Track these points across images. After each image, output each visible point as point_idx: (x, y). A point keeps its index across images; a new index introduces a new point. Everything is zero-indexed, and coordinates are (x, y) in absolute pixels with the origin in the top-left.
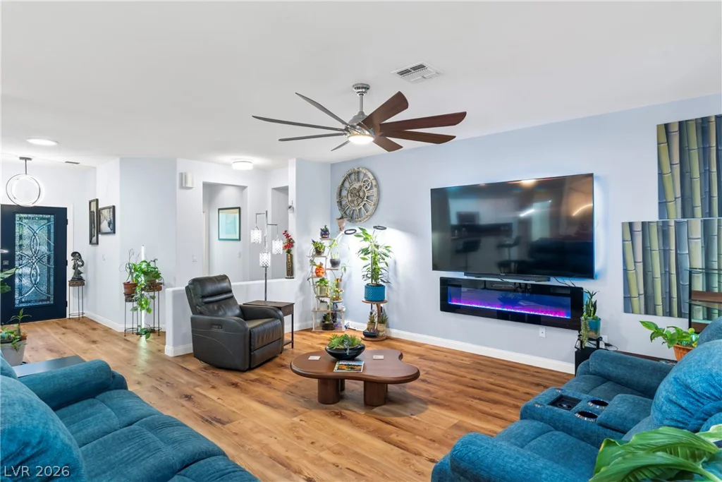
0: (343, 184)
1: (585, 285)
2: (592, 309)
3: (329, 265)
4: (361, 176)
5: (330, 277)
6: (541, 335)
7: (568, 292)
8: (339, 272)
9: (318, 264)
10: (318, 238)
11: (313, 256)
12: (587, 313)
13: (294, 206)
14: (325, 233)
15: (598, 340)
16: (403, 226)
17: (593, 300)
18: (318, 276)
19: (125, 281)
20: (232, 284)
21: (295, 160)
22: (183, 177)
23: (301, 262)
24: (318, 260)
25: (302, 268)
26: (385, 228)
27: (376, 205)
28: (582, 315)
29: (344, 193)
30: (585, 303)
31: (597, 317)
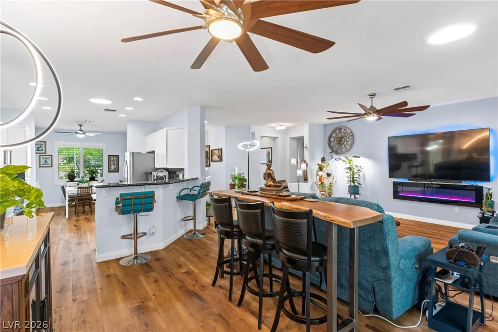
0: (331, 135)
1: (485, 185)
2: (490, 197)
3: (326, 176)
4: (343, 131)
5: (326, 182)
6: (456, 211)
7: (474, 189)
8: (330, 180)
9: (320, 175)
10: (320, 163)
11: (318, 171)
12: (486, 199)
13: (308, 146)
14: (323, 160)
15: (493, 212)
16: (369, 156)
17: (490, 192)
18: (320, 181)
19: (230, 183)
20: (288, 184)
21: (308, 124)
22: (253, 134)
23: (311, 174)
24: (320, 173)
25: (311, 177)
26: (359, 157)
27: (352, 145)
28: (483, 200)
29: (332, 139)
30: (485, 193)
31: (492, 201)
